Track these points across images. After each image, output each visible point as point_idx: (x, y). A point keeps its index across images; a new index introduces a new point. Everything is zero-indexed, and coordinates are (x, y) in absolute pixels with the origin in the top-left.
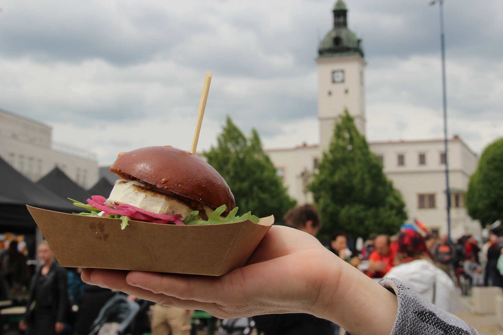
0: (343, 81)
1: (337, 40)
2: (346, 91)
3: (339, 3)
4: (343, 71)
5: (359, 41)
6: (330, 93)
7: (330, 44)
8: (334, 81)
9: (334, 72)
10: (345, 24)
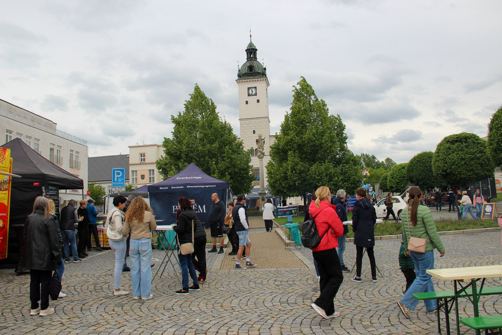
0: (256, 95)
1: (251, 68)
2: (258, 101)
3: (251, 44)
4: (256, 88)
5: (265, 69)
6: (247, 103)
7: (246, 71)
8: (249, 95)
9: (249, 89)
10: (255, 58)
